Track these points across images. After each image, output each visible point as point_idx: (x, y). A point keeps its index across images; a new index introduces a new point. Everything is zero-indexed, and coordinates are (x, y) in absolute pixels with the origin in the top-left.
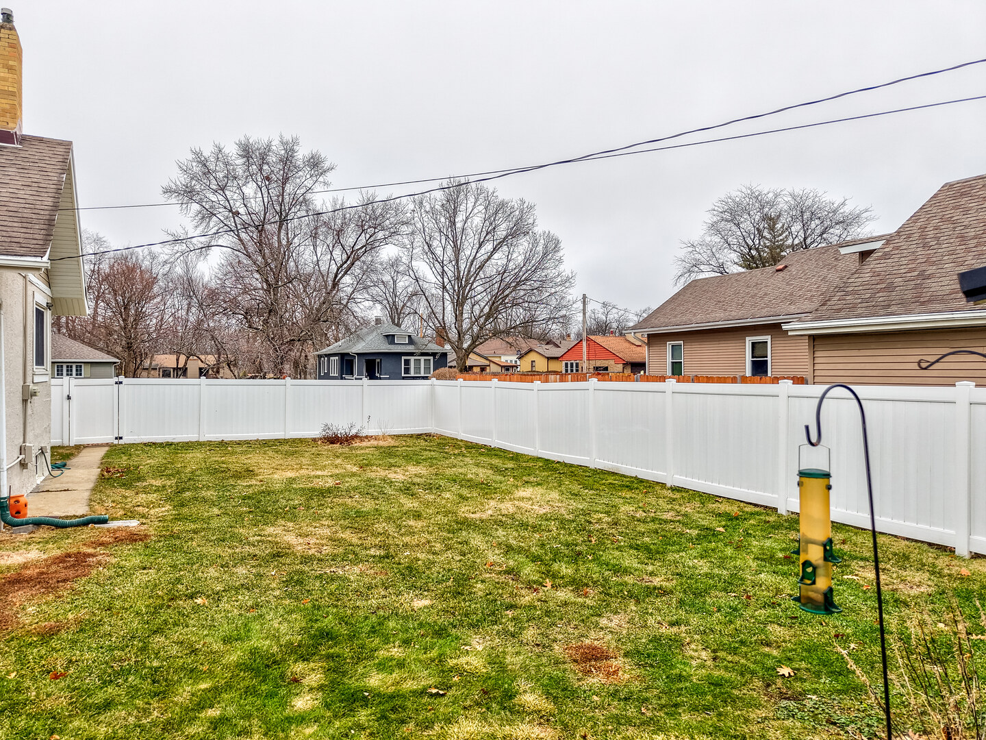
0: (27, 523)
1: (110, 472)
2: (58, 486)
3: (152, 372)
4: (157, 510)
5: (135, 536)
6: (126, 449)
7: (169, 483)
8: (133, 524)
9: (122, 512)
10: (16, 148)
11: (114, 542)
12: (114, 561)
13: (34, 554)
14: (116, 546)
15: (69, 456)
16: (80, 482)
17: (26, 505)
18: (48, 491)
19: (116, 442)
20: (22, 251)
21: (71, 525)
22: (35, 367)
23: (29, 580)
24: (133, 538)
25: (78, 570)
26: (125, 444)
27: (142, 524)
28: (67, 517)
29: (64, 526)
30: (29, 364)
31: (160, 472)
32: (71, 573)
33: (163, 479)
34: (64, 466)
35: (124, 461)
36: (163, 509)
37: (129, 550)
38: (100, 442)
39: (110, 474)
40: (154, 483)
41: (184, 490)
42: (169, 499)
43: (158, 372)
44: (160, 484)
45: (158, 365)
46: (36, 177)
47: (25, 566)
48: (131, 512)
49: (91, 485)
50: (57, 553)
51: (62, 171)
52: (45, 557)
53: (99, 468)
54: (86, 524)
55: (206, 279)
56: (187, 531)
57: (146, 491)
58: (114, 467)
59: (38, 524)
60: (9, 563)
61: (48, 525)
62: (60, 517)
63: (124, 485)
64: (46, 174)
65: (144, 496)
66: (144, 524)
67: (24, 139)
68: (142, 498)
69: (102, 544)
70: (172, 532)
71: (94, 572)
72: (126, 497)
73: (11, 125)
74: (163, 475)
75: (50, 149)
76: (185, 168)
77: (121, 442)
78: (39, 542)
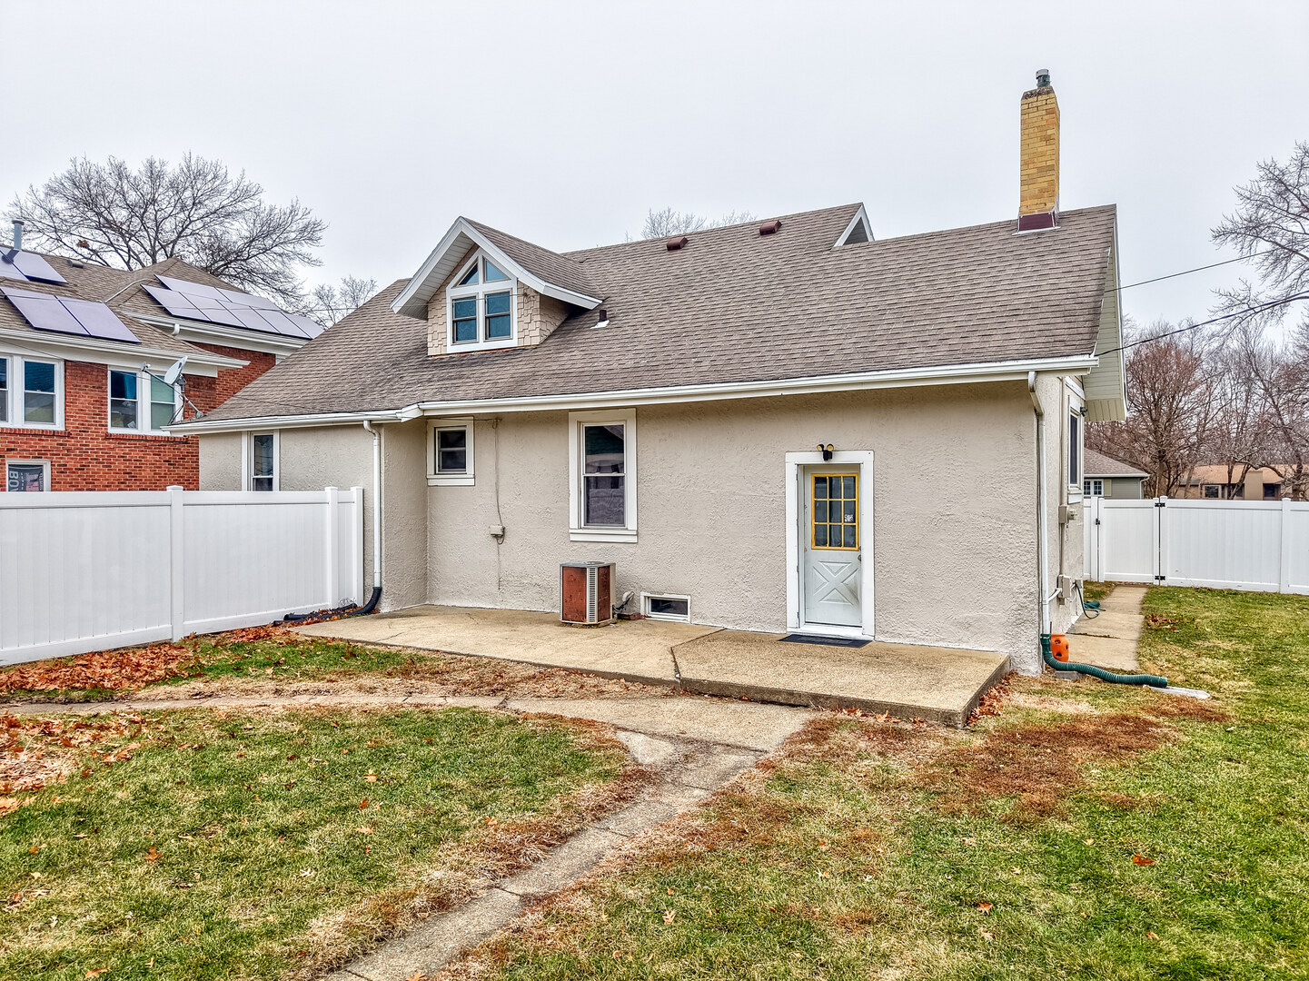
0: (1071, 669)
1: (1156, 621)
2: (1095, 629)
3: (1193, 490)
4: (1231, 682)
5: (1208, 713)
6: (1173, 593)
7: (1243, 648)
8: (1202, 695)
9: (1182, 677)
10: (1054, 231)
11: (1179, 715)
12: (1186, 739)
13: (1083, 707)
14: (1184, 720)
15: (1100, 595)
16: (1120, 629)
17: (1067, 648)
18: (1086, 634)
19: (1156, 582)
20: (1067, 350)
21: (1121, 682)
22: (1070, 485)
23: (1086, 736)
24: (1206, 715)
25: (1140, 739)
26: (1169, 586)
27: (1214, 698)
28: (1113, 670)
29: (1112, 681)
30: (1065, 481)
31: (1226, 630)
32: (1133, 741)
33: (1234, 642)
34: (1098, 606)
35: (1172, 609)
36: (1241, 684)
37: (1203, 729)
38: (1134, 581)
39: (1158, 624)
40: (1221, 645)
41: (1267, 662)
42: (1247, 671)
43: (1199, 491)
44: (1229, 648)
45: (1199, 480)
46: (1077, 258)
47: (1077, 719)
48: (1194, 679)
49: (1136, 635)
50: (1113, 712)
51: (1105, 245)
52: (1097, 713)
53: (1141, 614)
54: (1139, 683)
55: (1277, 351)
56: (1286, 722)
57: (1212, 653)
58: (1161, 616)
59: (1083, 672)
60: (1060, 710)
61: (1092, 675)
62: (1105, 669)
63: (1179, 641)
64: (1088, 252)
65: (1209, 660)
66: (1218, 699)
67: (1064, 217)
68: (1205, 662)
69: (1164, 713)
70: (1262, 719)
71: (1162, 747)
72: (1185, 658)
73: (1049, 205)
74: (1232, 636)
75: (1090, 221)
76: (1248, 194)
77: (1163, 583)
78: (1087, 694)
